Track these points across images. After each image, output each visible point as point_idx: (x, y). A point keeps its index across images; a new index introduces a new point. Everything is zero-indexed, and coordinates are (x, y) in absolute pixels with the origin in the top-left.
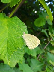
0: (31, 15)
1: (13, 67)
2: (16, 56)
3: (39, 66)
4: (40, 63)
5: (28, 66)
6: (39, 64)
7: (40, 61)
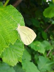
0: (41, 4)
1: (13, 66)
2: (13, 53)
3: (48, 65)
4: (50, 61)
5: (34, 65)
6: (48, 62)
7: (50, 59)
